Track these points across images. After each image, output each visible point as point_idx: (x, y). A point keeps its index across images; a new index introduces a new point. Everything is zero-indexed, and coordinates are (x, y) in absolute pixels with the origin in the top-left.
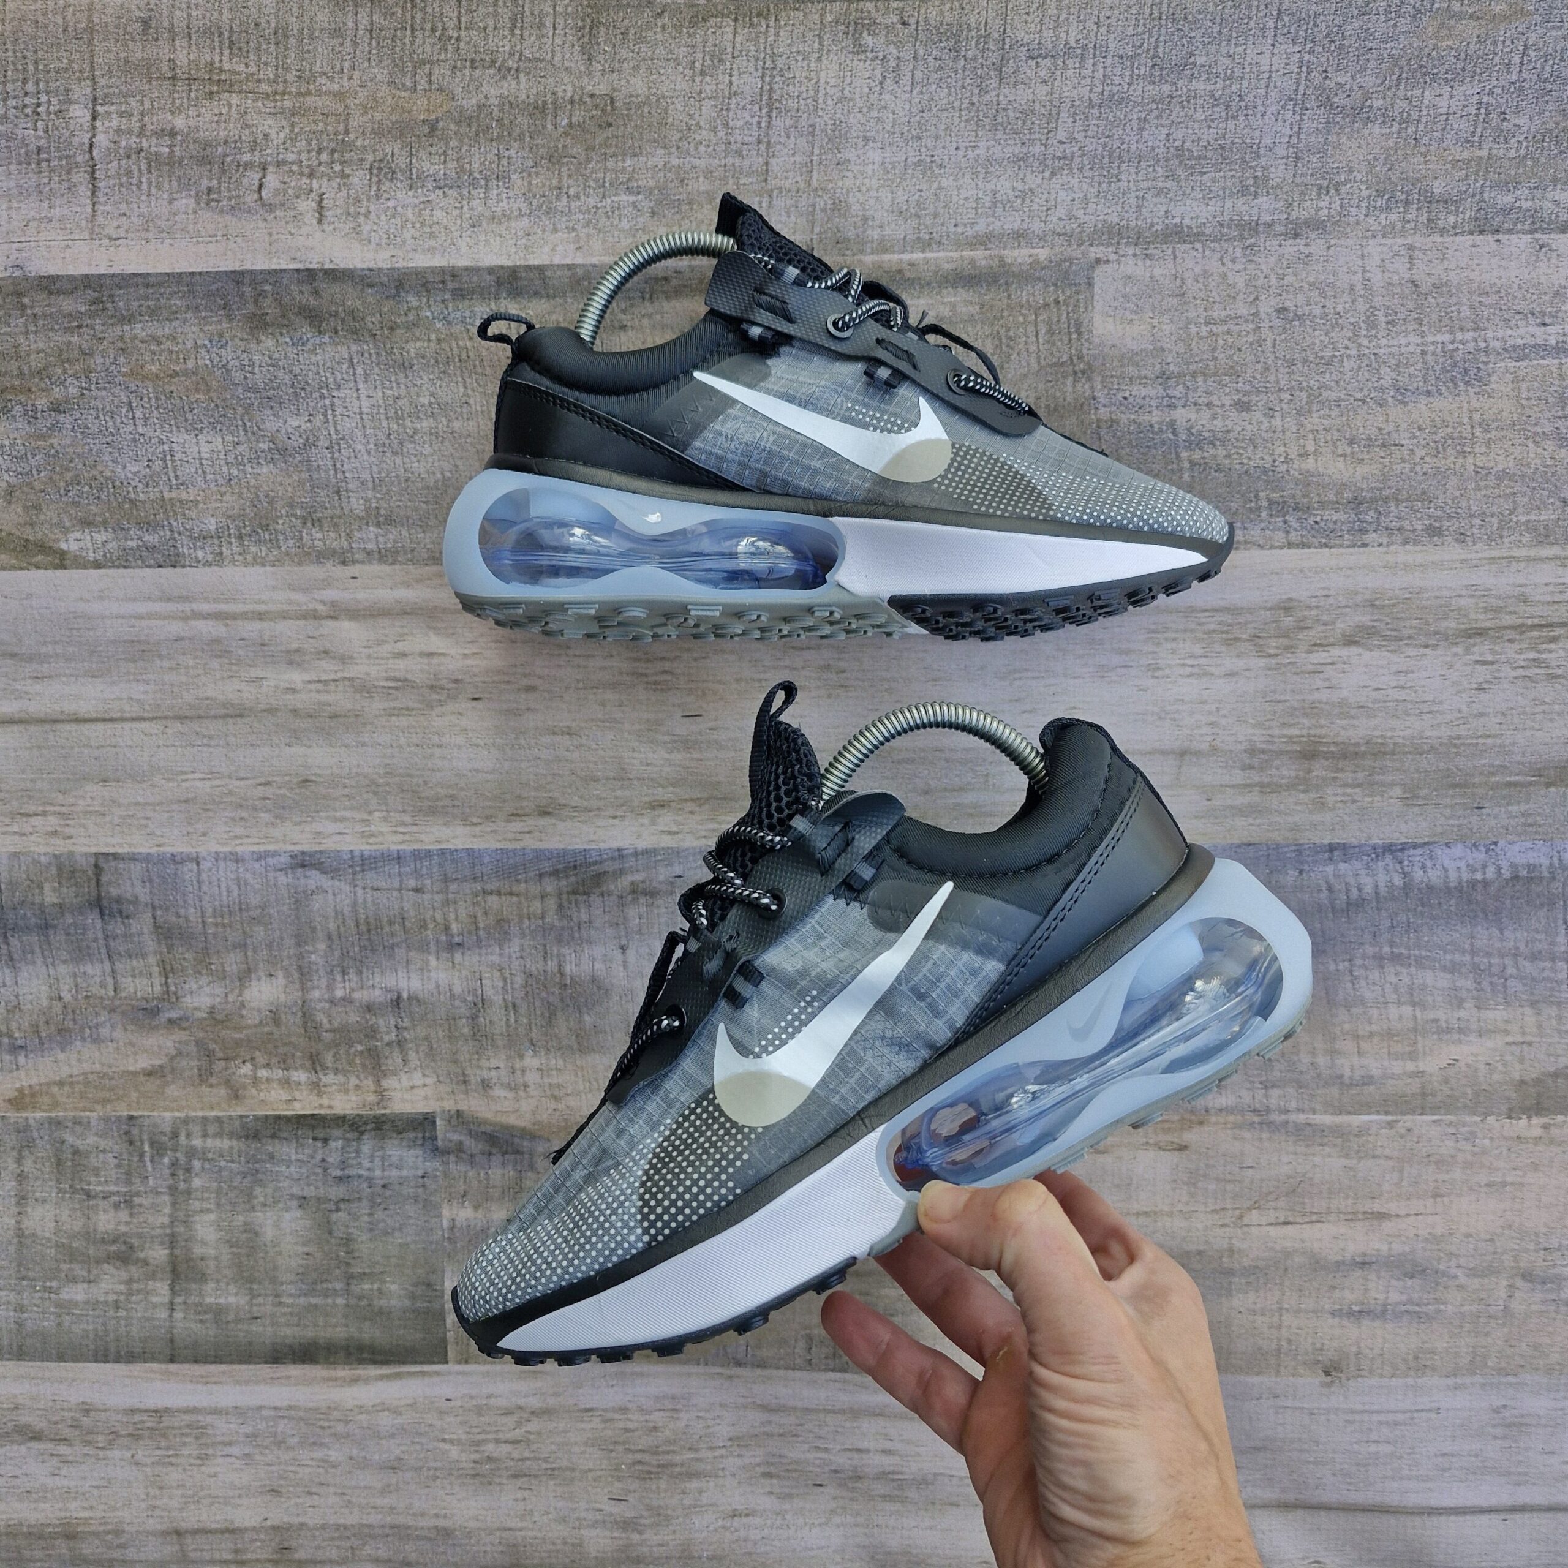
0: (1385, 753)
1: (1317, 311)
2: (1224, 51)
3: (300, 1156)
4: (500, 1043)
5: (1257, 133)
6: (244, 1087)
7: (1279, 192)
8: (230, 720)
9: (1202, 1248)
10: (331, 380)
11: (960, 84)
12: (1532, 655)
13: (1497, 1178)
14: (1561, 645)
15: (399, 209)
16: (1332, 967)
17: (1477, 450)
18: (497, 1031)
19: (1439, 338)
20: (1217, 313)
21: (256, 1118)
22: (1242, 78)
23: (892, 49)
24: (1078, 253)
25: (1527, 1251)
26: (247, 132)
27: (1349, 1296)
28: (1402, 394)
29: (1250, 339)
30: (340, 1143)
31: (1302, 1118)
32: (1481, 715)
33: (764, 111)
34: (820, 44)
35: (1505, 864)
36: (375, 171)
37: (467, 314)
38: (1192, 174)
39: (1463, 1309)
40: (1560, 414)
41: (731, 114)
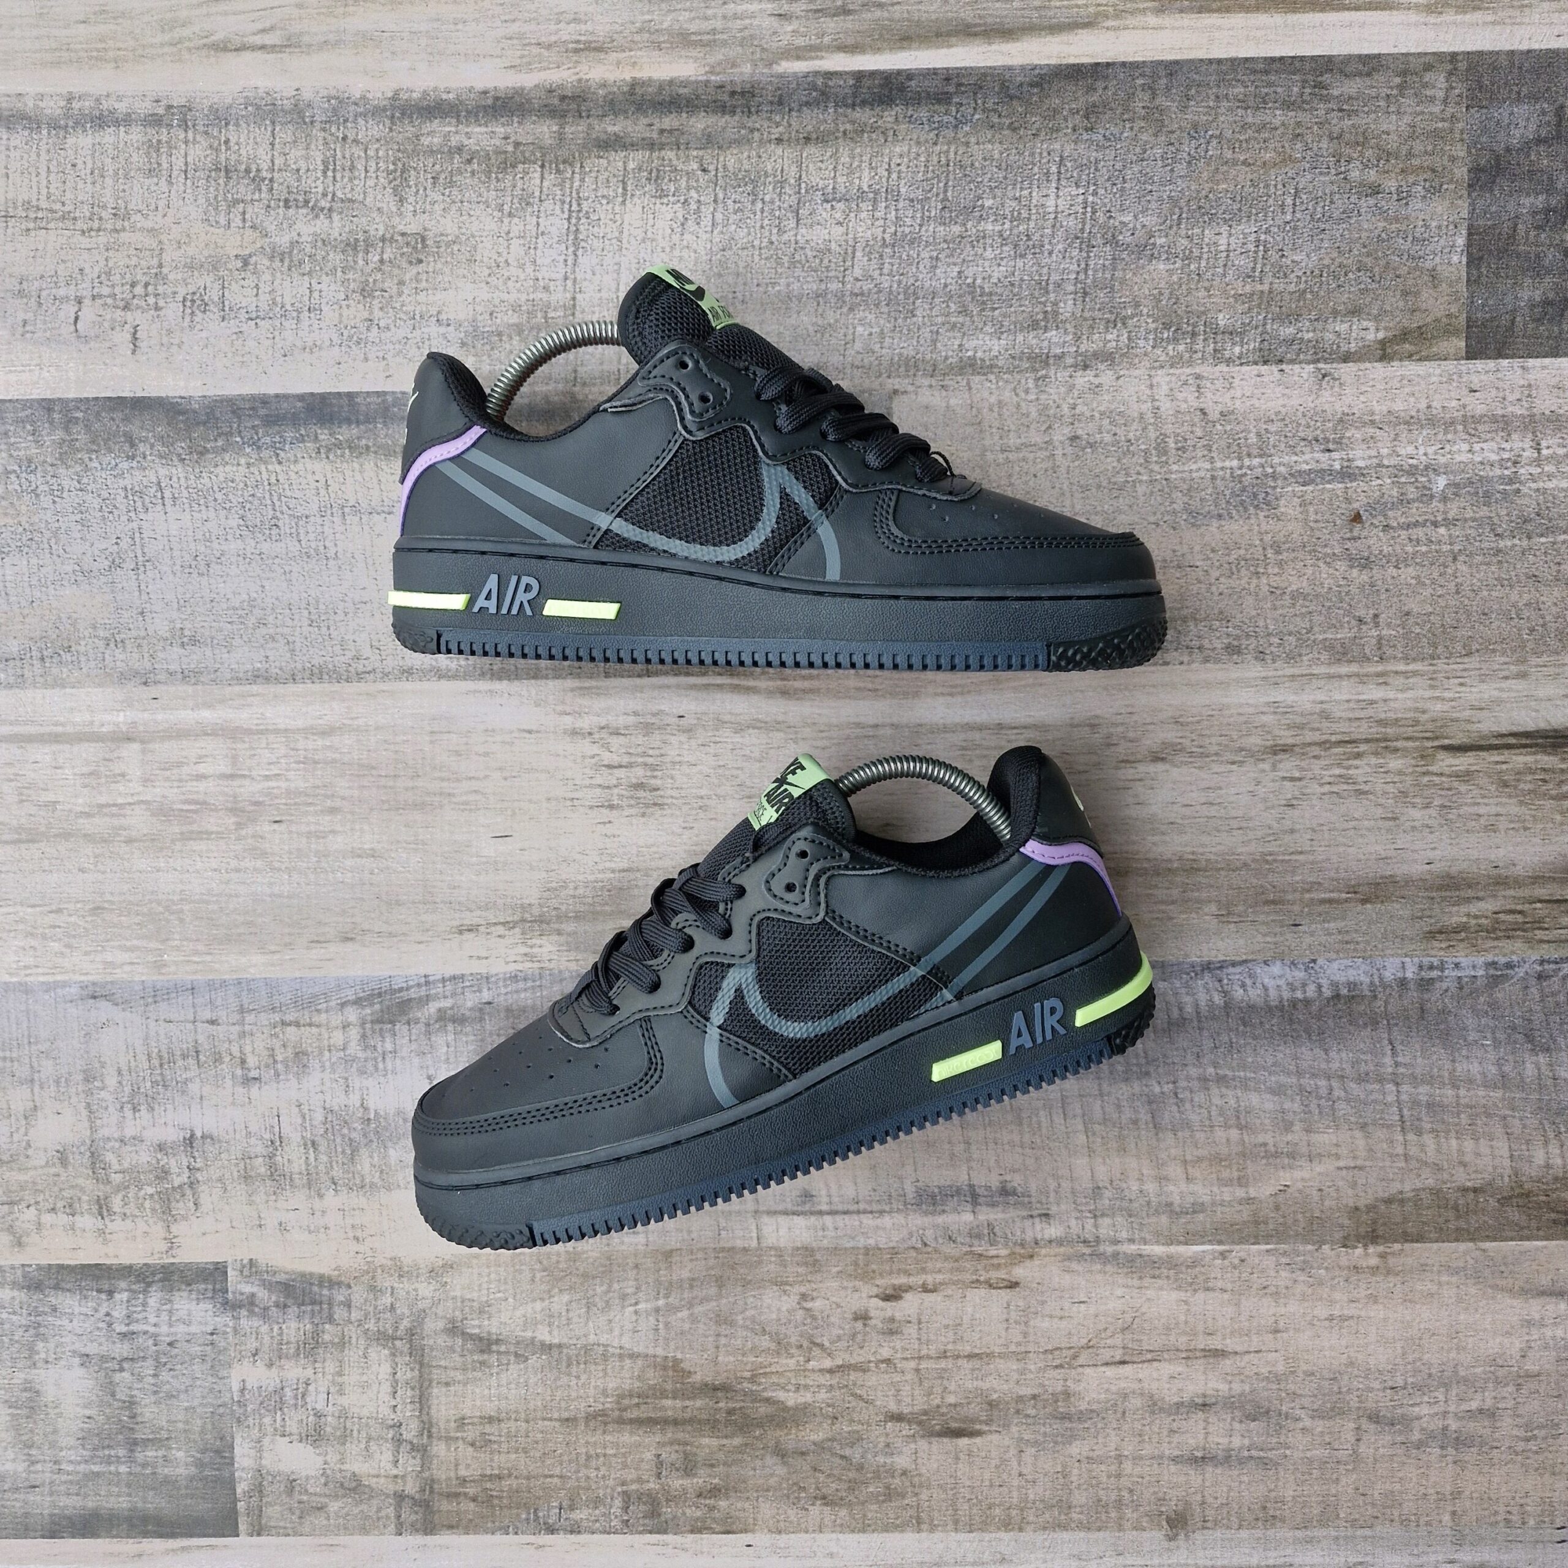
0: (1199, 870)
1: (1108, 438)
2: (1010, 194)
3: (84, 1310)
4: (297, 1182)
5: (1045, 270)
6: (28, 1235)
7: (1068, 326)
8: (23, 846)
9: (1036, 1392)
10: (139, 504)
11: (758, 225)
12: (1337, 771)
13: (1337, 1313)
14: (1365, 761)
15: (212, 340)
16: (1157, 1089)
17: (1270, 571)
18: (296, 1170)
19: (1227, 464)
20: (1013, 441)
21: (40, 1267)
22: (1029, 219)
23: (693, 193)
24: (876, 385)
25: (1370, 1390)
26: (62, 266)
27: (1192, 1441)
28: (1194, 516)
29: (1044, 465)
30: (125, 1296)
31: (1132, 1248)
32: (1292, 831)
33: (571, 249)
34: (624, 189)
35: (1324, 982)
36: (188, 304)
37: (277, 439)
38: (983, 310)
39: (1309, 1454)
40: (1348, 535)
41: (539, 252)
